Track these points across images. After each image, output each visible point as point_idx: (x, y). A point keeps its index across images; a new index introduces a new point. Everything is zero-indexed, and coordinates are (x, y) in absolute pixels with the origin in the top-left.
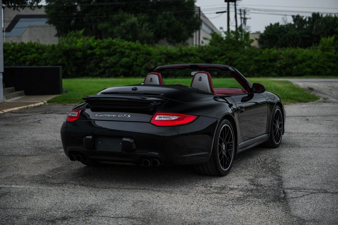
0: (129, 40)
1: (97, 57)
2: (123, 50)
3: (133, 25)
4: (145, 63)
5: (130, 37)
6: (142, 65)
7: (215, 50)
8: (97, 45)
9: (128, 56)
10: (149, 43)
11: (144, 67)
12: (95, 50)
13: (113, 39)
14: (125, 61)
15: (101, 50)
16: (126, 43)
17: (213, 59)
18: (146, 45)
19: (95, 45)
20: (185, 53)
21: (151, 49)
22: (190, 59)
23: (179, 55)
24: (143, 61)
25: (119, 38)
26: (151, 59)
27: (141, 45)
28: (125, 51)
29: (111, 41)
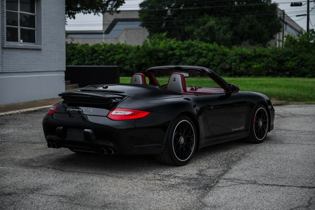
0: (207, 42)
1: (177, 57)
2: (201, 51)
3: (211, 28)
4: (221, 63)
5: (208, 39)
6: (218, 65)
7: (288, 51)
8: (177, 46)
9: (205, 57)
10: (225, 45)
11: (219, 67)
12: (175, 51)
13: (192, 40)
14: (202, 61)
15: (181, 51)
16: (204, 45)
17: (285, 60)
18: (222, 46)
19: (175, 47)
20: (259, 54)
21: (227, 50)
22: (263, 60)
23: (253, 56)
24: (219, 61)
25: (198, 40)
26: (226, 59)
27: (218, 47)
28: (202, 52)
29: (190, 43)
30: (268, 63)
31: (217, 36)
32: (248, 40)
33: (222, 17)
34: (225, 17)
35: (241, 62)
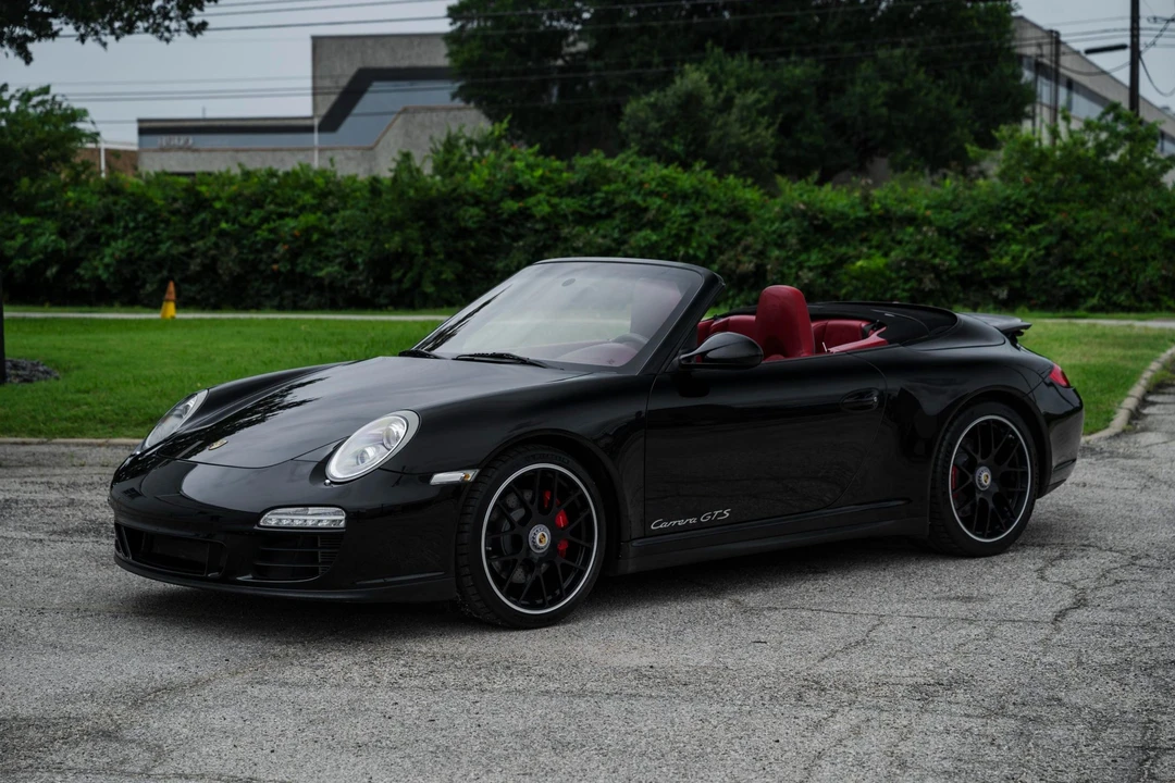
0: (668, 159)
1: (539, 226)
2: (639, 200)
3: (691, 101)
4: (721, 252)
5: (678, 148)
7: (1007, 199)
8: (543, 180)
9: (655, 225)
10: (745, 173)
12: (531, 201)
13: (611, 155)
14: (644, 242)
15: (555, 200)
16: (655, 171)
17: (992, 237)
18: (731, 179)
19: (533, 182)
20: (881, 212)
21: (751, 195)
22: (900, 236)
23: (858, 219)
24: (715, 242)
25: (629, 152)
26: (745, 233)
27: (715, 180)
28: (643, 205)
29: (598, 165)
30: (921, 250)
31: (714, 135)
35: (806, 246)
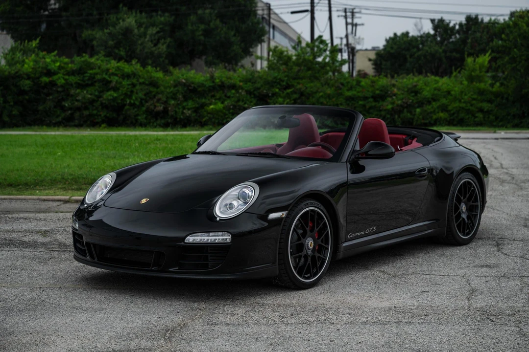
0: (119, 59)
1: (59, 89)
2: (107, 77)
3: (127, 31)
4: (147, 102)
5: (123, 53)
6: (142, 105)
7: (275, 78)
8: (60, 68)
9: (115, 89)
10: (155, 65)
11: (144, 109)
12: (55, 78)
13: (91, 56)
14: (110, 98)
15: (67, 77)
16: (114, 64)
17: (270, 95)
18: (149, 68)
19: (56, 69)
20: (220, 83)
21: (160, 75)
22: (229, 94)
23: (210, 86)
24: (143, 97)
25: (100, 55)
26: (158, 93)
27: (142, 69)
28: (109, 79)
29: (86, 61)
30: (238, 101)
31: (139, 48)
32: (204, 57)
33: (154, 14)
34: (160, 13)
35: (186, 99)
